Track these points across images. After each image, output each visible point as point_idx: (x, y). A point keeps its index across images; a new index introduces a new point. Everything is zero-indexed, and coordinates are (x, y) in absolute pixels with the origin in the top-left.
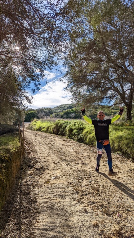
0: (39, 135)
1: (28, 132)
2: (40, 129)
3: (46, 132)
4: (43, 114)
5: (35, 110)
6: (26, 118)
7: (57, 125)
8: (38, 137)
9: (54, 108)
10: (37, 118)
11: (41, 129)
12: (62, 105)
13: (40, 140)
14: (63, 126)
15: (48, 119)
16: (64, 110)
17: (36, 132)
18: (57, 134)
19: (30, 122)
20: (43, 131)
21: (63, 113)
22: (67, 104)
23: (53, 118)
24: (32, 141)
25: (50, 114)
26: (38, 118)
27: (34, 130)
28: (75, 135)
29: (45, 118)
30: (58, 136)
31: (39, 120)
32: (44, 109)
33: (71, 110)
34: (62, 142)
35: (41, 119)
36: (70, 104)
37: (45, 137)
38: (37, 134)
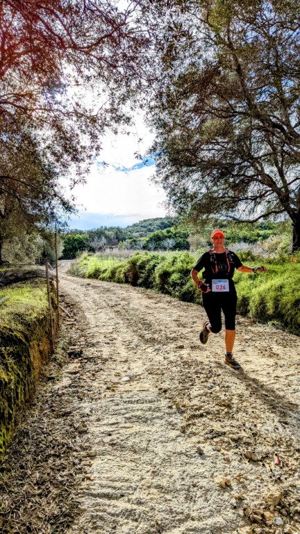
0: (94, 287)
1: (69, 280)
2: (96, 275)
3: (110, 281)
4: (104, 240)
5: (84, 233)
6: (64, 251)
7: (133, 263)
8: (92, 292)
9: (128, 227)
10: (89, 251)
11: (99, 275)
12: (145, 221)
13: (96, 296)
14: (147, 267)
15: (115, 251)
16: (150, 230)
17: (87, 281)
18: (134, 284)
19: (74, 260)
20: (103, 279)
21: (148, 239)
22: (157, 219)
23: (126, 250)
24: (78, 299)
25: (119, 241)
26: (92, 250)
27: (83, 277)
28: (174, 285)
29: (108, 251)
30: (137, 288)
31: (95, 255)
32: (106, 229)
33: (164, 231)
34: (146, 302)
35: (98, 253)
36: (164, 219)
37: (108, 290)
38: (89, 284)
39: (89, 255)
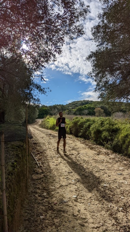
6: (39, 115)
7: (75, 123)
9: (67, 104)
10: (50, 115)
12: (74, 102)
17: (50, 132)
18: (77, 136)
21: (76, 110)
28: (106, 140)
35: (54, 116)
36: (82, 101)
39: (50, 117)
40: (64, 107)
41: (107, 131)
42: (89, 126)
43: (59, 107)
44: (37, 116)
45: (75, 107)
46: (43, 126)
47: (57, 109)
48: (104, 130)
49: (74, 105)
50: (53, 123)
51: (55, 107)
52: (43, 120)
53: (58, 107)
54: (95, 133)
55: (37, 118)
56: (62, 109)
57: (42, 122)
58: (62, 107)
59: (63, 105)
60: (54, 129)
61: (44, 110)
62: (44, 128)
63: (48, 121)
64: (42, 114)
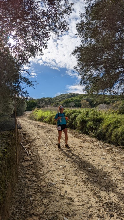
5: (36, 100)
12: (61, 95)
15: (49, 108)
16: (64, 99)
21: (63, 102)
22: (66, 94)
23: (54, 107)
27: (36, 120)
31: (40, 109)
32: (45, 98)
33: (70, 99)
39: (38, 109)
40: (52, 100)
41: (92, 121)
42: (75, 117)
43: (47, 100)
44: (26, 109)
45: (62, 100)
46: (31, 118)
47: (45, 102)
48: (88, 120)
49: (61, 97)
50: (41, 115)
51: (42, 100)
52: (31, 112)
53: (45, 100)
54: (81, 123)
55: (25, 111)
56: (50, 102)
57: (31, 114)
58: (49, 100)
59: (50, 98)
60: (42, 121)
61: (32, 103)
62: (33, 120)
63: (36, 114)
64: (30, 107)
